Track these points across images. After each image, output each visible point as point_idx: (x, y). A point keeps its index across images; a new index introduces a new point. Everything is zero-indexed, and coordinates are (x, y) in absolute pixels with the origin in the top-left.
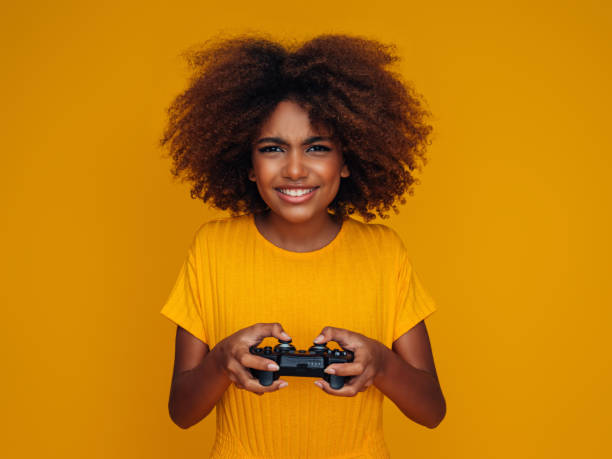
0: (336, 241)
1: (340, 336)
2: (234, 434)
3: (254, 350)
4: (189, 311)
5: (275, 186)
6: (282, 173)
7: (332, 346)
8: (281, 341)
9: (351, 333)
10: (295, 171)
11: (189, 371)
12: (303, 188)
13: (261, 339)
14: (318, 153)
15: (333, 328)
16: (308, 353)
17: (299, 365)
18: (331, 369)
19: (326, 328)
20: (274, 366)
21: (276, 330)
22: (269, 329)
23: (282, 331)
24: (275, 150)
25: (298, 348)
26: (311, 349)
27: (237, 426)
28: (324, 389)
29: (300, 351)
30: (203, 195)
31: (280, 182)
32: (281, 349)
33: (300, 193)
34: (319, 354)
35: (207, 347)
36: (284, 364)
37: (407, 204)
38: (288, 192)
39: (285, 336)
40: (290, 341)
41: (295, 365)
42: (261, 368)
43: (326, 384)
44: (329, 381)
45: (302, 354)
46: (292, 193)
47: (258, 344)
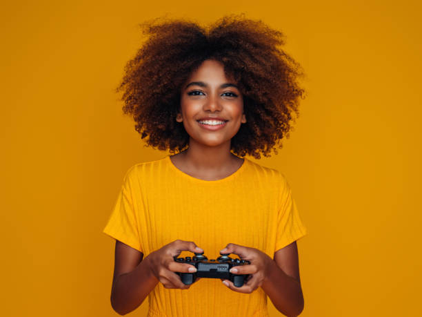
0: (236, 174)
1: (239, 250)
2: (161, 310)
3: (176, 259)
4: (124, 229)
5: (197, 119)
6: (203, 109)
7: (234, 257)
8: (196, 254)
9: (248, 248)
10: (213, 106)
11: (126, 274)
12: (217, 119)
13: (180, 251)
14: (228, 98)
15: (234, 244)
16: (216, 262)
17: (211, 270)
18: (234, 270)
19: (229, 245)
20: (192, 269)
21: (191, 247)
22: (187, 245)
23: (196, 246)
24: (199, 94)
25: (209, 259)
26: (219, 259)
27: (164, 304)
28: (230, 287)
29: (211, 260)
30: (142, 131)
31: (202, 114)
32: (197, 259)
33: (215, 123)
34: (224, 261)
35: (142, 254)
36: (200, 270)
37: (283, 148)
38: (206, 122)
39: (198, 250)
40: (202, 253)
41: (208, 270)
42: (184, 271)
43: (232, 284)
44: (233, 281)
45: (213, 262)
46: (210, 122)
47: (178, 255)
